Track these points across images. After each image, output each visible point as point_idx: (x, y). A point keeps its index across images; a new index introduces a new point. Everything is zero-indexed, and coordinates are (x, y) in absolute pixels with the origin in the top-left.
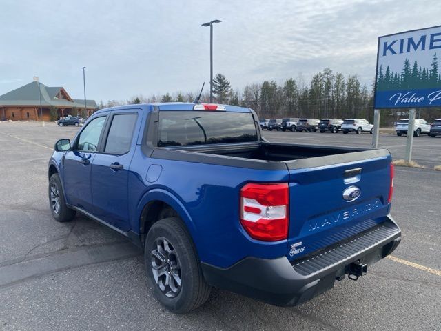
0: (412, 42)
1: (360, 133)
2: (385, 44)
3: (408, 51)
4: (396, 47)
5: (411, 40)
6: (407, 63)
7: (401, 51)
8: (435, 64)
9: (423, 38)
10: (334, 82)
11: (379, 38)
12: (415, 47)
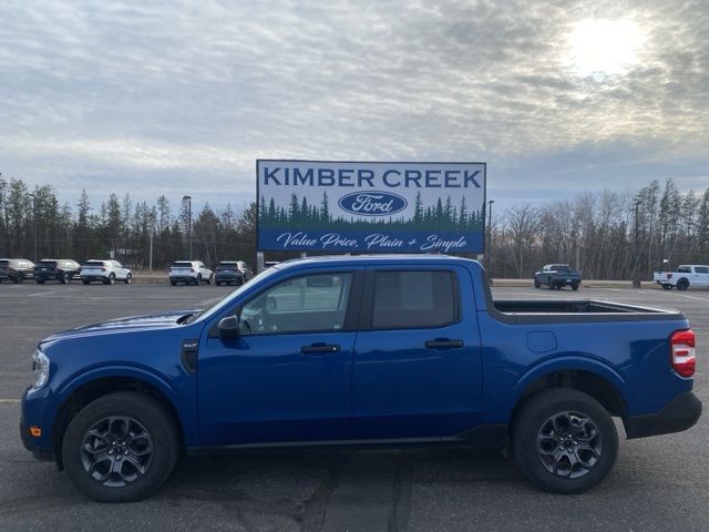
0: (299, 173)
1: (113, 282)
2: (266, 170)
3: (295, 184)
4: (280, 176)
5: (297, 172)
6: (294, 198)
7: (287, 183)
8: (325, 203)
9: (310, 172)
10: (9, 194)
11: (258, 161)
12: (303, 181)
